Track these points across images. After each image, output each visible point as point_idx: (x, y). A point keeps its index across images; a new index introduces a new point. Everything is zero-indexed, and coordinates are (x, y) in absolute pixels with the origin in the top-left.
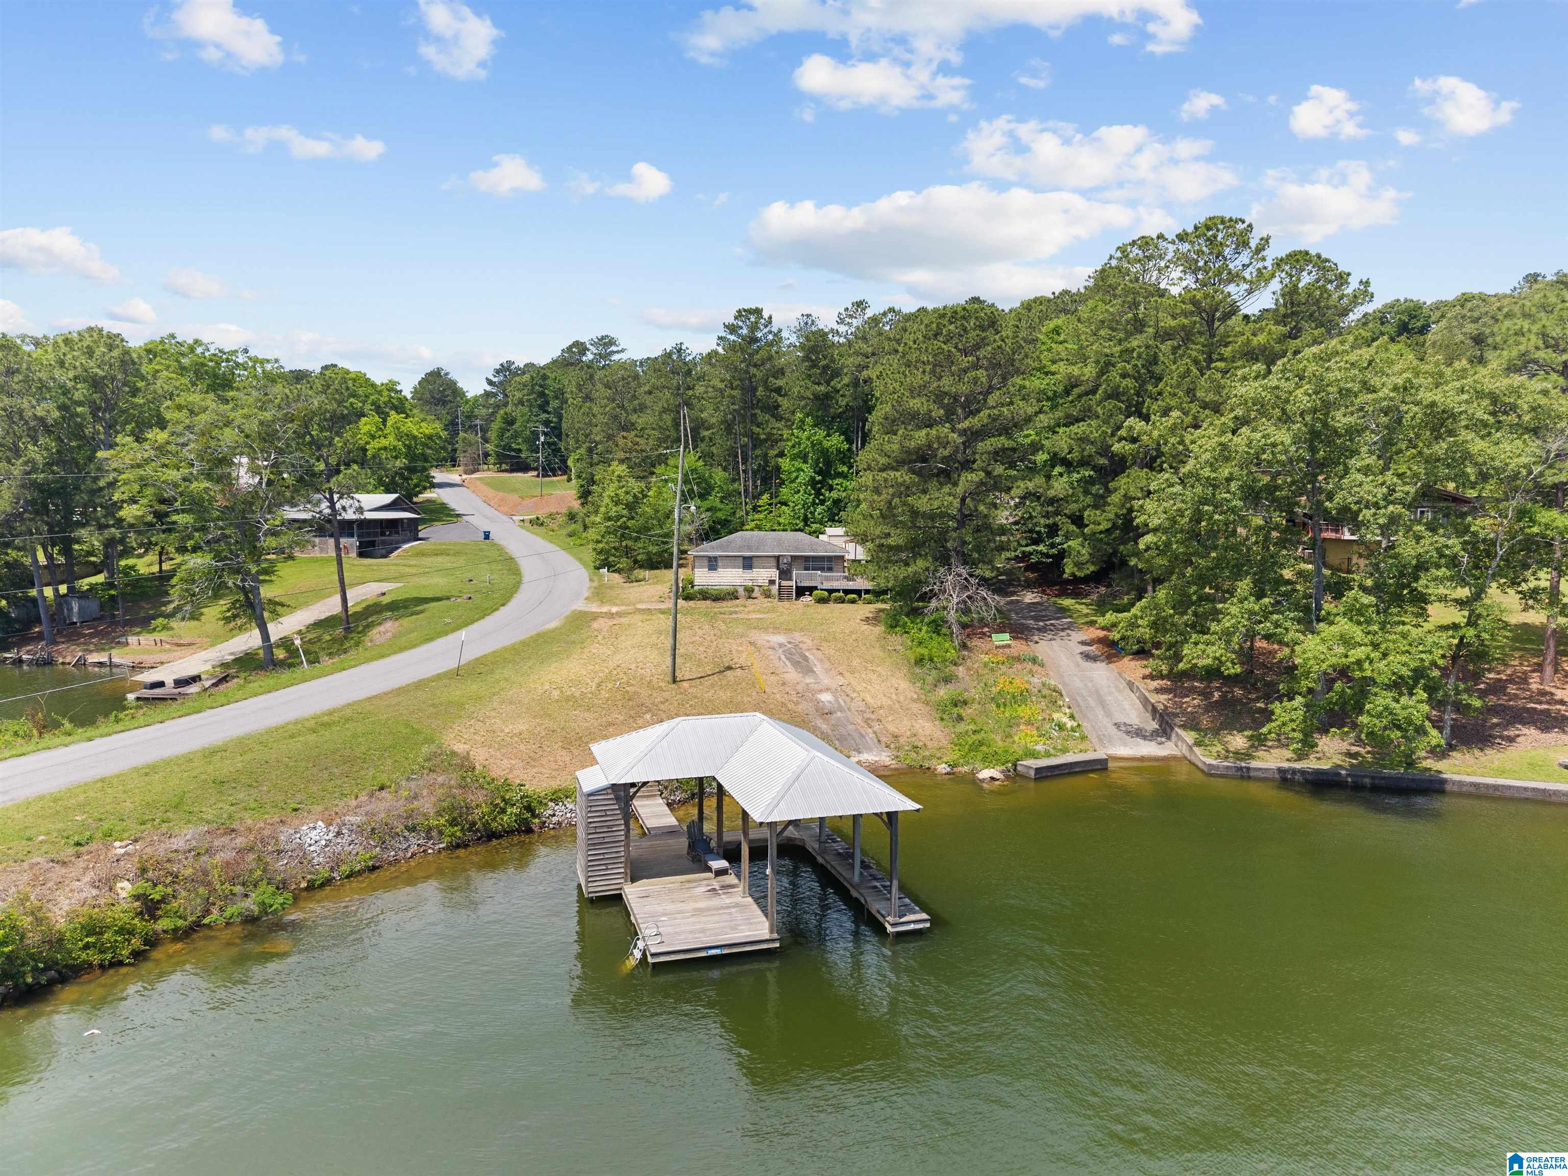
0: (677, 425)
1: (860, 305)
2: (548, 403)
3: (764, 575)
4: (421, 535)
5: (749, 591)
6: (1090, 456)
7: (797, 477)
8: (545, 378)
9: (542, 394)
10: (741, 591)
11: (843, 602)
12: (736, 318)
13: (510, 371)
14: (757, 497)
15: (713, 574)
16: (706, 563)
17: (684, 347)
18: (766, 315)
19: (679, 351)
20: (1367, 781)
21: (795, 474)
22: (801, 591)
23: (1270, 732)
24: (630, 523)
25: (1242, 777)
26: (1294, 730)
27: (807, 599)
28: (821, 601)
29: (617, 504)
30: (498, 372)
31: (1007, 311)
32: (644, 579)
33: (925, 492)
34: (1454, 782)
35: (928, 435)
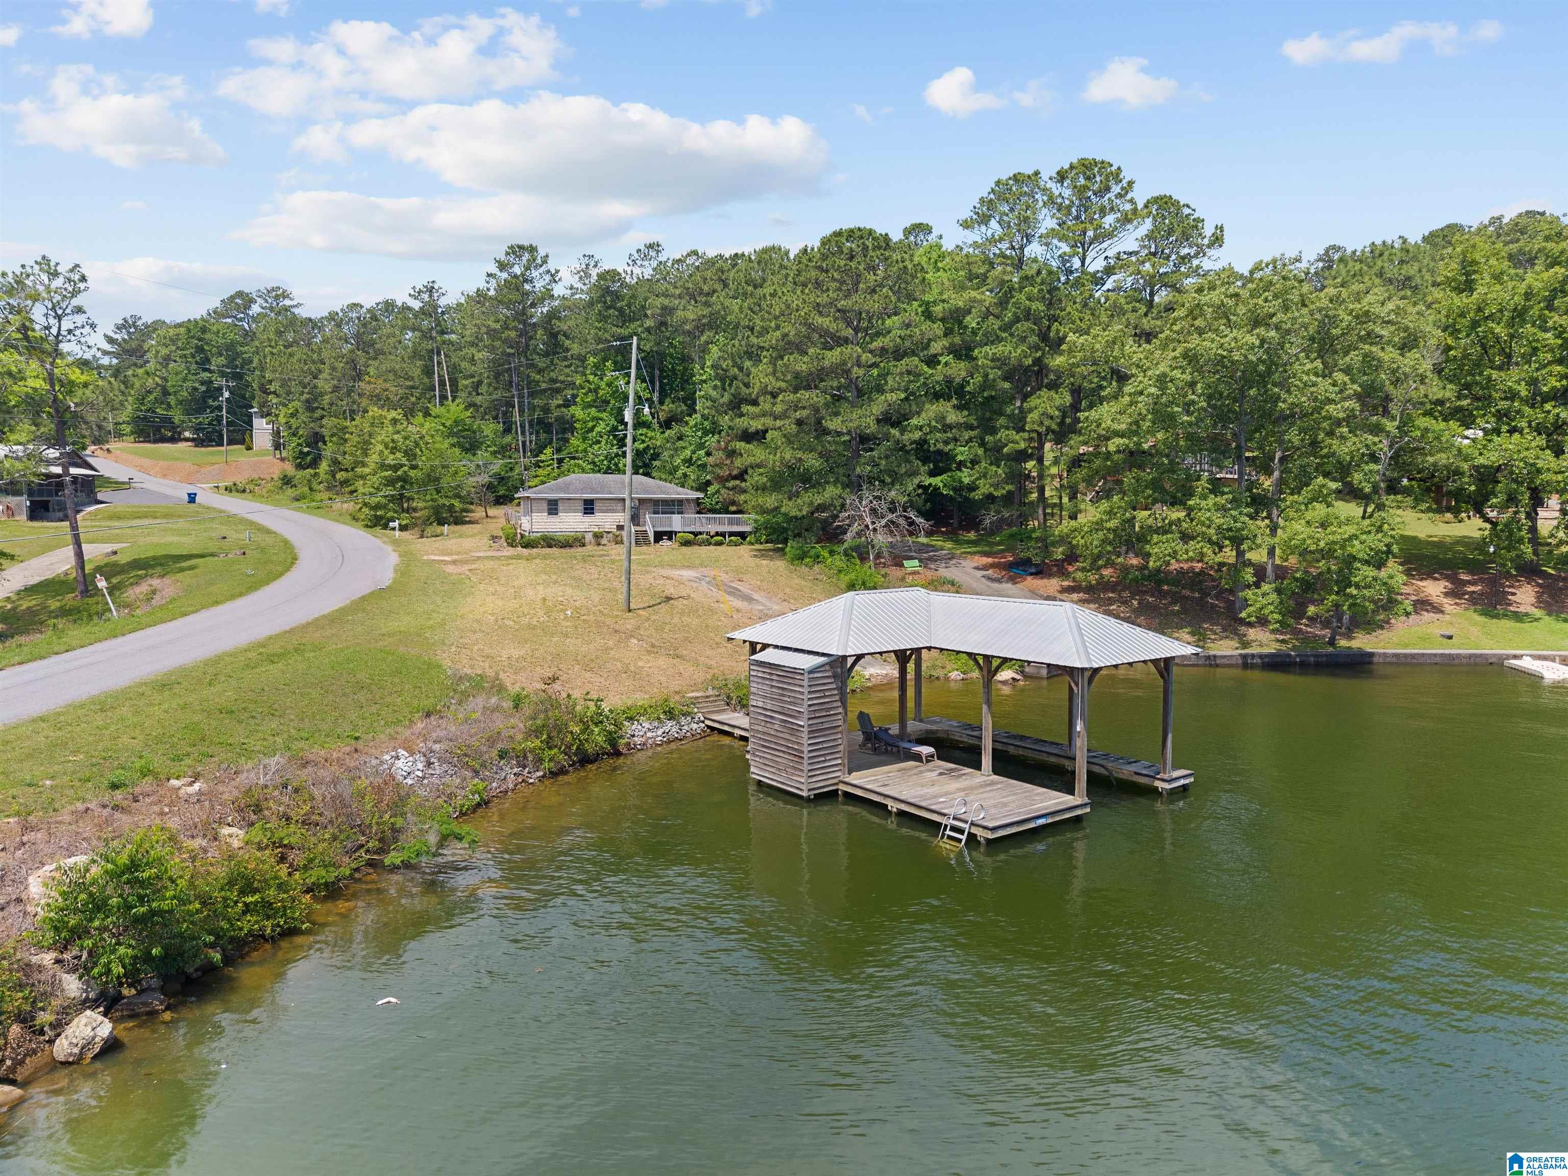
0: (429, 372)
1: (654, 247)
2: (207, 360)
3: (606, 520)
4: (100, 496)
5: (598, 536)
6: (994, 380)
7: (594, 427)
8: (204, 330)
9: (200, 349)
10: (589, 537)
11: (710, 544)
12: (507, 254)
13: (135, 327)
14: (540, 450)
15: (553, 518)
16: (545, 506)
17: (436, 287)
18: (542, 252)
19: (431, 290)
20: (1312, 659)
21: (590, 424)
22: (659, 536)
23: (1249, 616)
24: (412, 473)
25: (1211, 665)
26: (1272, 612)
27: (665, 543)
28: (687, 543)
29: (394, 450)
30: (119, 328)
31: (896, 236)
32: (442, 534)
33: (837, 414)
34: (1380, 655)
35: (841, 353)
